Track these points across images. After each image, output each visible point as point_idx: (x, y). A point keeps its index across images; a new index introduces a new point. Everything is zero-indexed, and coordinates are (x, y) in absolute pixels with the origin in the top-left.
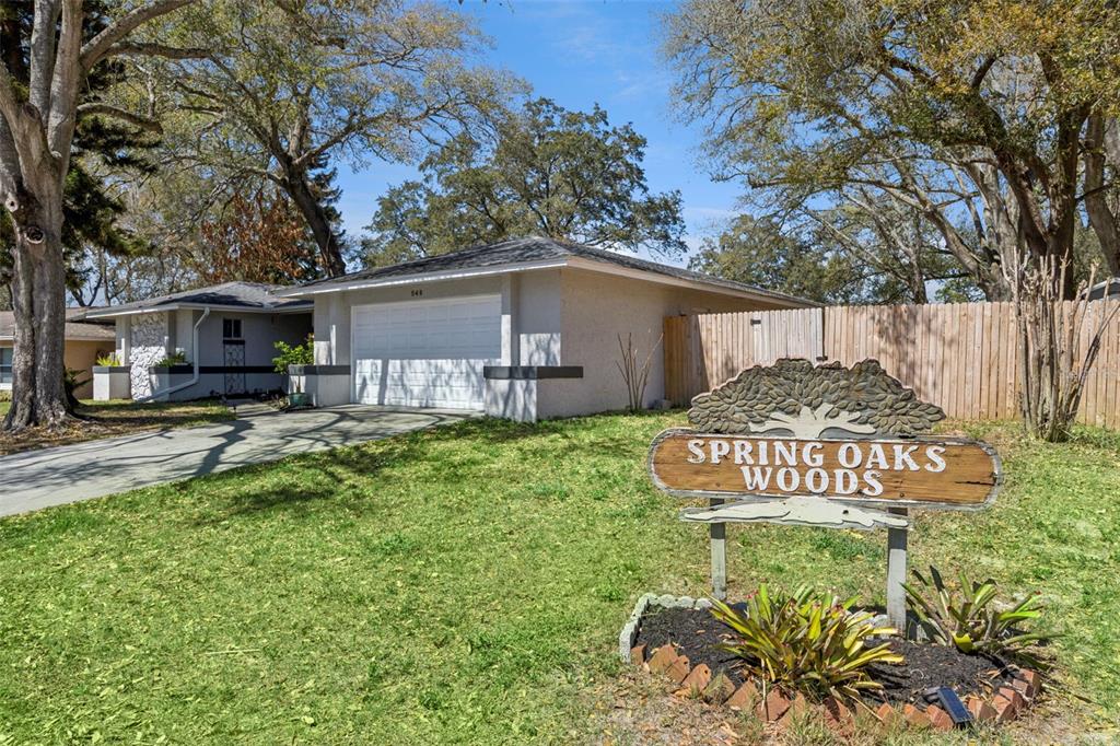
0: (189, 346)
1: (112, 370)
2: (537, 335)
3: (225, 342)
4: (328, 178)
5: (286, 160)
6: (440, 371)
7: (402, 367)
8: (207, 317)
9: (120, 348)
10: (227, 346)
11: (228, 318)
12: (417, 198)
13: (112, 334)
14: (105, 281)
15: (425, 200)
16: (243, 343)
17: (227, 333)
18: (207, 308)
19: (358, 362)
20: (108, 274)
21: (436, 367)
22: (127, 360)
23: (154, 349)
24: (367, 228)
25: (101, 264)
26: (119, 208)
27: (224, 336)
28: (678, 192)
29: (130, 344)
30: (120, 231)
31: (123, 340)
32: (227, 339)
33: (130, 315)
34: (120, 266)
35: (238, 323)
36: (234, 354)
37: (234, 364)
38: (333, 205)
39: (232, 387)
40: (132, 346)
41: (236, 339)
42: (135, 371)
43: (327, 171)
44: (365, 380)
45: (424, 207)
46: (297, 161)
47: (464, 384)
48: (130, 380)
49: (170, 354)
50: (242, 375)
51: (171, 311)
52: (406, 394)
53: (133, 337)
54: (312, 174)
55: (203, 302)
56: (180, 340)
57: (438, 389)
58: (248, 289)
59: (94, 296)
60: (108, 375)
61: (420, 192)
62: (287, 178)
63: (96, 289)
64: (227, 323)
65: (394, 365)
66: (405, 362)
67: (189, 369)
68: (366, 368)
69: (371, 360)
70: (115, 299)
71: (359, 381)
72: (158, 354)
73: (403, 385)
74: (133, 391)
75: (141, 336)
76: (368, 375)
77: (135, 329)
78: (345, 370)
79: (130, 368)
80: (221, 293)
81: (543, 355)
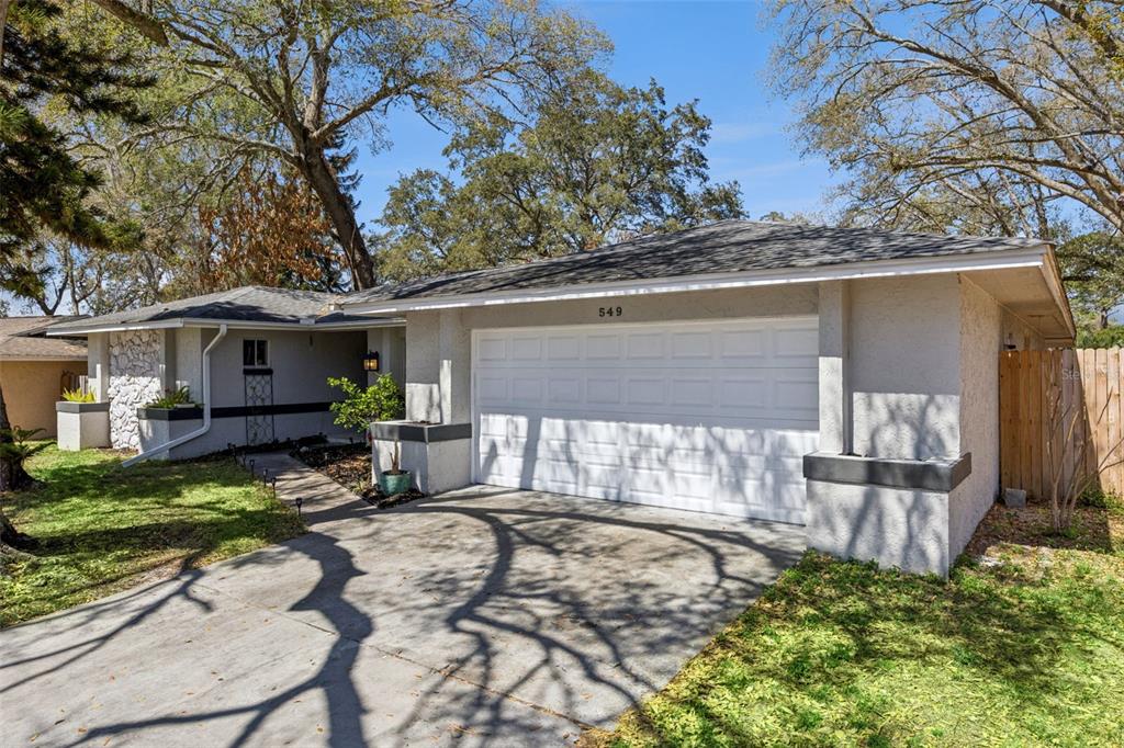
0: (195, 379)
1: (83, 409)
2: (892, 397)
3: (246, 372)
4: (346, 162)
5: (301, 133)
6: (646, 444)
7: (568, 430)
8: (224, 339)
9: (95, 377)
10: (250, 378)
11: (250, 337)
12: (432, 188)
13: (84, 351)
14: (72, 281)
15: (442, 190)
16: (269, 372)
17: (248, 359)
18: (223, 326)
19: (482, 417)
20: (75, 273)
21: (640, 434)
22: (104, 393)
23: (144, 381)
24: (377, 221)
25: (67, 260)
26: (93, 180)
27: (245, 364)
28: (736, 183)
29: (108, 372)
30: (96, 211)
31: (99, 366)
32: (247, 367)
33: (109, 332)
34: (90, 264)
35: (262, 344)
36: (259, 388)
37: (259, 403)
38: (351, 192)
39: (256, 435)
40: (110, 374)
41: (260, 367)
42: (115, 410)
43: (343, 152)
44: (493, 447)
45: (440, 199)
46: (315, 134)
47: (699, 468)
48: (109, 422)
49: (169, 389)
50: (269, 418)
51: (167, 330)
52: (576, 475)
53: (113, 362)
54: (329, 153)
55: (215, 316)
56: (181, 369)
57: (643, 472)
58: (271, 296)
59: (60, 297)
60: (78, 415)
61: (435, 182)
62: (302, 156)
63: (61, 291)
64: (248, 345)
65: (552, 430)
66: (574, 423)
67: (197, 413)
68: (496, 427)
69: (508, 417)
70: (83, 301)
71: (484, 448)
72: (150, 389)
73: (570, 461)
74: (114, 437)
75: (123, 362)
76: (500, 441)
77: (116, 351)
78: (463, 431)
79: (109, 404)
80: (239, 302)
81: (907, 433)
